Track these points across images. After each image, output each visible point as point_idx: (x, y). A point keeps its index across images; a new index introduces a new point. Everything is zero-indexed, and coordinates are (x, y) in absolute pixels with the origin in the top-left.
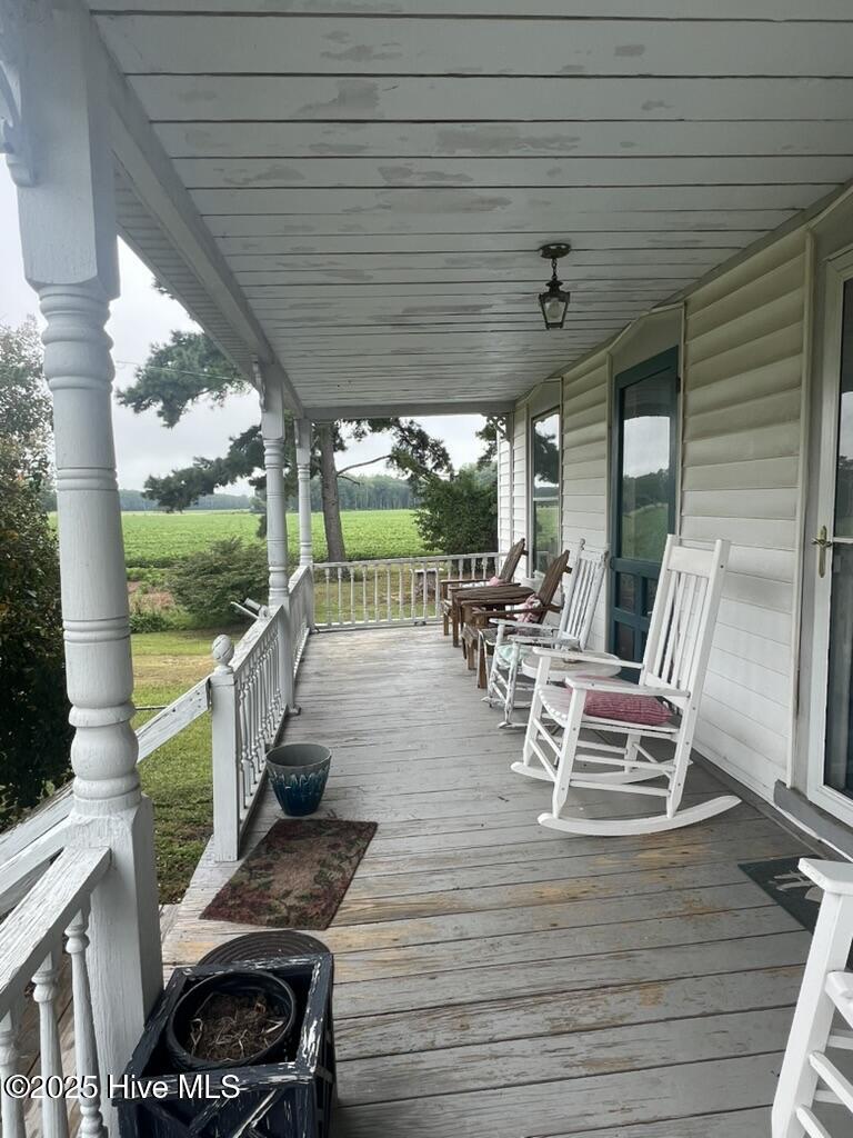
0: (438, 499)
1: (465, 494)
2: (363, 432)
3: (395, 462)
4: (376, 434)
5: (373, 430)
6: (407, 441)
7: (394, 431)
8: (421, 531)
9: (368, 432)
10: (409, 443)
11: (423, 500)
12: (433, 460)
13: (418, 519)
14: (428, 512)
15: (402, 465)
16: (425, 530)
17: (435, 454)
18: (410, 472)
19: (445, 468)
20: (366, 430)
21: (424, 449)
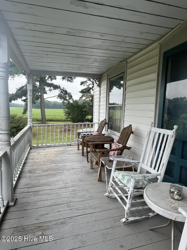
0: (69, 107)
1: (76, 106)
2: (51, 89)
3: (59, 97)
4: (54, 90)
5: (54, 89)
6: (62, 92)
7: (59, 90)
8: (65, 114)
9: (53, 90)
10: (62, 93)
11: (66, 107)
12: (69, 97)
13: (65, 111)
14: (67, 110)
15: (61, 98)
16: (66, 114)
17: (69, 96)
18: (63, 100)
19: (71, 99)
20: (52, 89)
21: (66, 95)
